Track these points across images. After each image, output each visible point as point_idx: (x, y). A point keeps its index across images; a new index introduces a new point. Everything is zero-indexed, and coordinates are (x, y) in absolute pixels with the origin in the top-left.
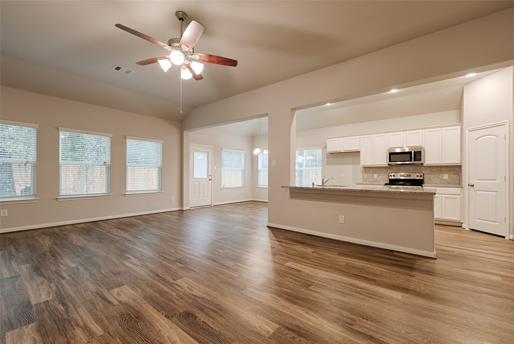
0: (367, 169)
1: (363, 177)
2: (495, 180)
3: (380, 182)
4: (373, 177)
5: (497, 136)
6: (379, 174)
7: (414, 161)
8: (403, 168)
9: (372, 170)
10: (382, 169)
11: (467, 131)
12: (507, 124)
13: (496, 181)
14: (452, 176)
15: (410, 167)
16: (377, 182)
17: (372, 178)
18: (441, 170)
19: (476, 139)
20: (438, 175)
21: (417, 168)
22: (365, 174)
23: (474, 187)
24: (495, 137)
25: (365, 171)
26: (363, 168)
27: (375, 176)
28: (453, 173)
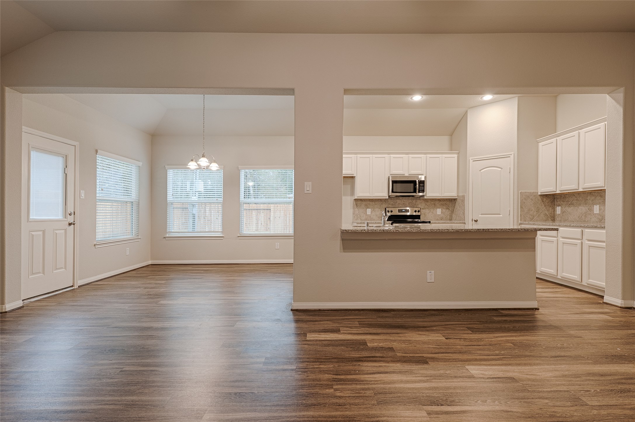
0: (359, 202)
1: (354, 214)
2: (499, 214)
3: (374, 220)
4: (366, 213)
5: (502, 168)
6: (373, 209)
7: (419, 192)
8: (399, 201)
9: (364, 203)
10: (376, 203)
11: (471, 161)
12: (512, 156)
13: (501, 215)
14: (444, 210)
15: (406, 201)
16: (371, 220)
17: (365, 215)
18: (434, 204)
19: (480, 171)
20: (432, 210)
21: (413, 201)
22: (356, 210)
23: (478, 222)
24: (500, 169)
25: (356, 205)
26: (354, 201)
27: (369, 211)
28: (445, 207)
